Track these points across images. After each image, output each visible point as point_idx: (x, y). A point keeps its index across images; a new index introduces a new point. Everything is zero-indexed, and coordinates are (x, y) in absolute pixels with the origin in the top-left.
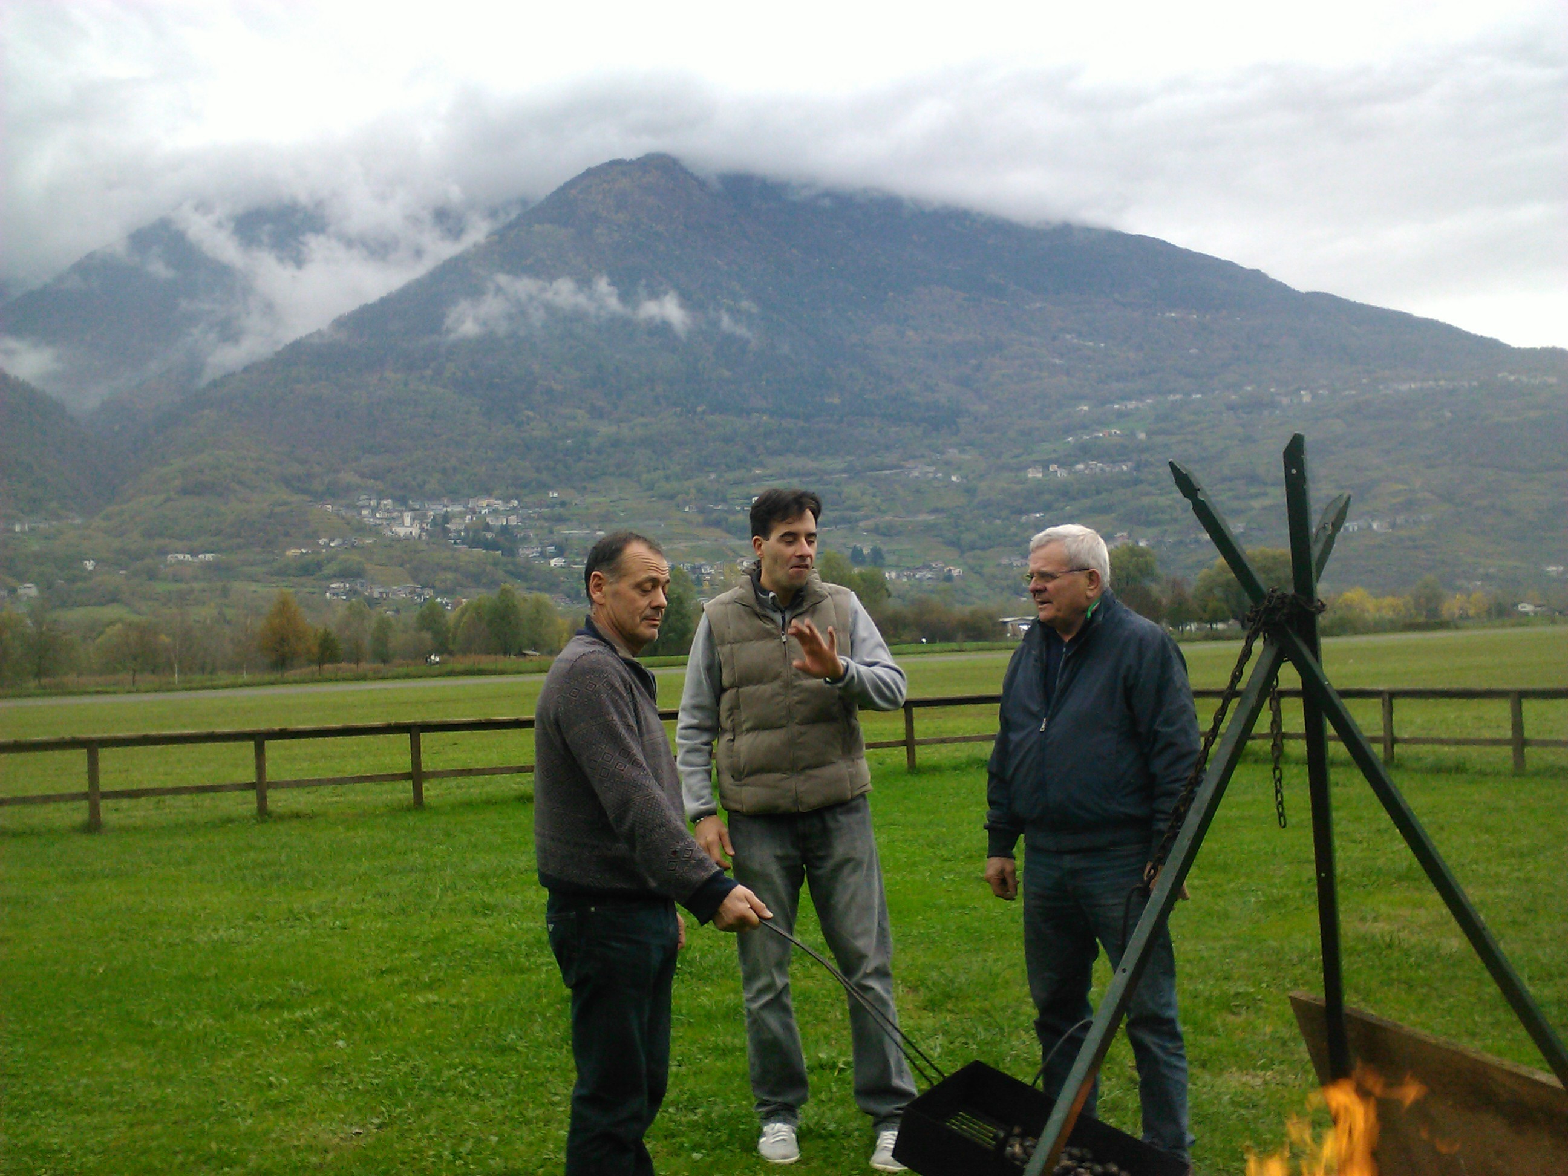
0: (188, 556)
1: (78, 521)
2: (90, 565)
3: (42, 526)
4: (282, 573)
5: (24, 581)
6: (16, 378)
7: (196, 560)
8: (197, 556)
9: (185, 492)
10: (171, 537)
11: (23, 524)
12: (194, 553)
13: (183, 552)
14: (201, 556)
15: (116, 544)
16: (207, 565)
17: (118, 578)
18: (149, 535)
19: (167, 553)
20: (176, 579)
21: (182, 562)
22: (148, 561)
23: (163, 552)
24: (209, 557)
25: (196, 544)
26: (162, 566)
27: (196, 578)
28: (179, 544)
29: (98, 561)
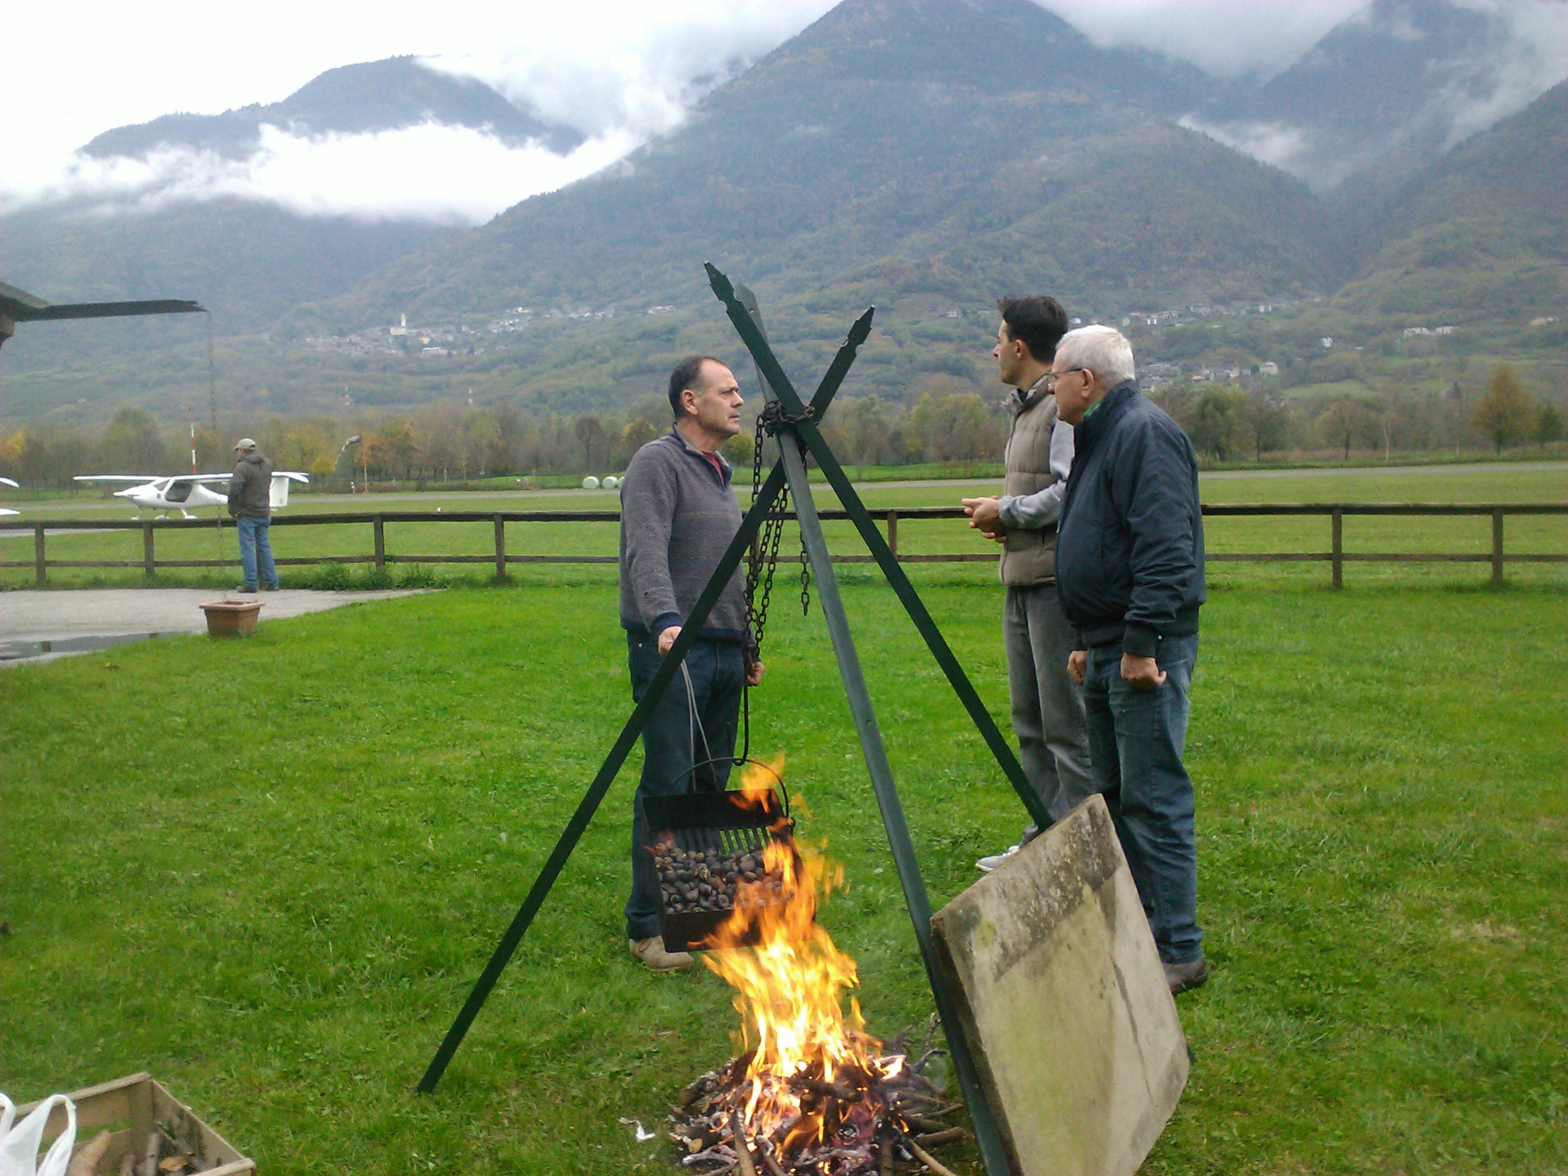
0: (1425, 330)
1: (1317, 300)
2: (1327, 342)
3: (1284, 305)
4: (1525, 344)
5: (1265, 360)
6: (1264, 163)
7: (1433, 334)
8: (1434, 329)
9: (1425, 263)
10: (1408, 311)
11: (1266, 305)
12: (1431, 326)
13: (1421, 326)
14: (1439, 330)
15: (1354, 320)
16: (1444, 339)
17: (1353, 355)
18: (1386, 310)
19: (1404, 327)
20: (1413, 353)
21: (1418, 337)
22: (1385, 336)
23: (1400, 326)
24: (1447, 330)
25: (1434, 317)
26: (1398, 341)
27: (1432, 353)
28: (1417, 318)
29: (1335, 338)
